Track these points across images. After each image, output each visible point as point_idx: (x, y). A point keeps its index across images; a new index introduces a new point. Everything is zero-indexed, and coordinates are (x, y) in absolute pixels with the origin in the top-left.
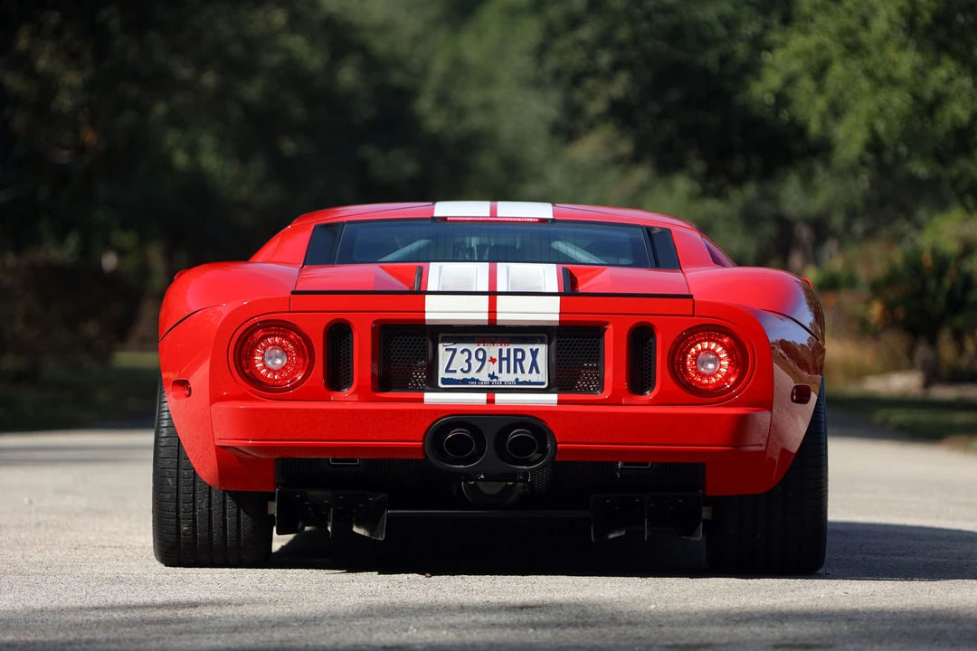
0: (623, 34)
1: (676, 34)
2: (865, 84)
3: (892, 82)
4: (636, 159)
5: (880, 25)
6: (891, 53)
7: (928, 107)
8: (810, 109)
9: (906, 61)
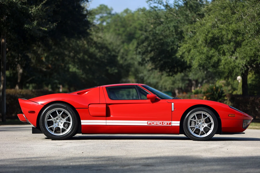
0: (153, 44)
1: (162, 44)
2: (198, 54)
3: (203, 53)
4: (156, 69)
5: (200, 42)
6: (202, 47)
7: (209, 58)
8: (187, 59)
9: (205, 49)
